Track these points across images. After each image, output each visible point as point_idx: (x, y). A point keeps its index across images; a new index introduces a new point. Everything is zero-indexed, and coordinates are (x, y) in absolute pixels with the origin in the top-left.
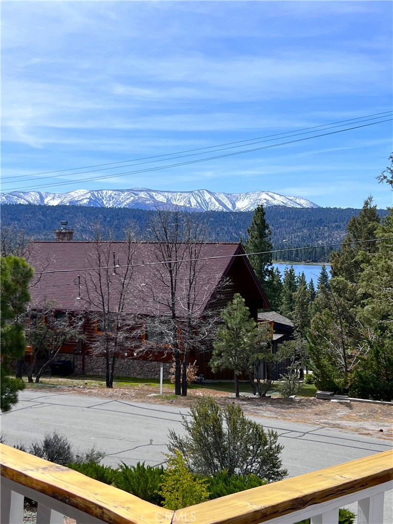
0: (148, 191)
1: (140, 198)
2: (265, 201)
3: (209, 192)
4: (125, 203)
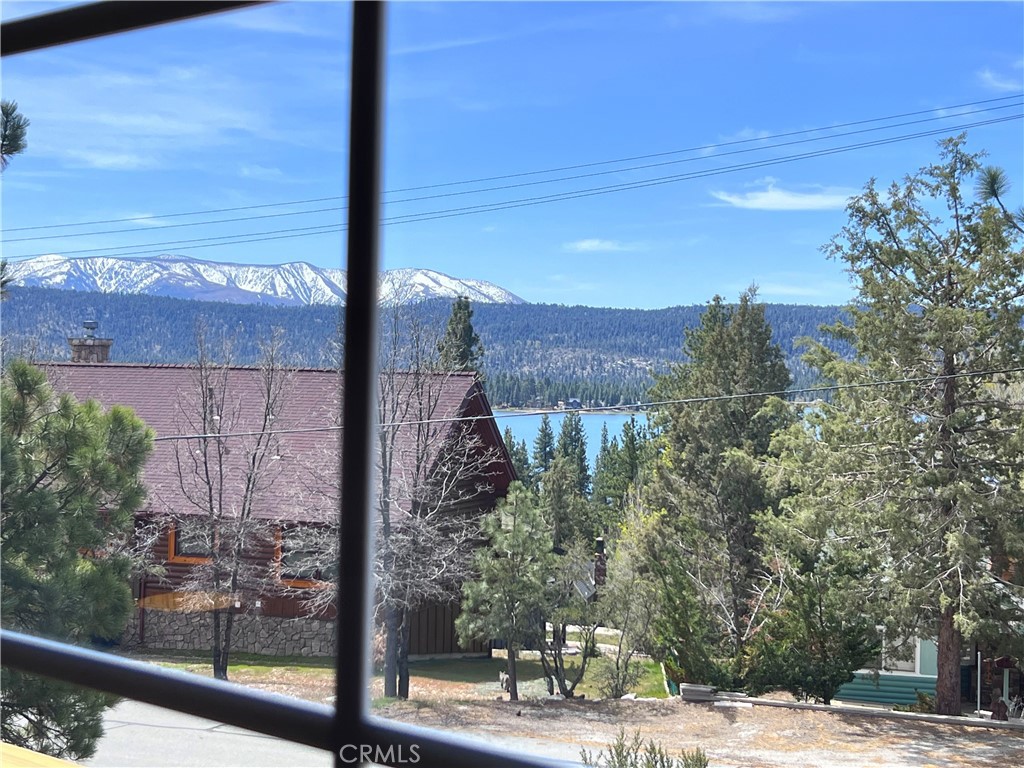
0: (188, 261)
1: (172, 275)
2: (422, 288)
3: (313, 268)
4: (142, 285)
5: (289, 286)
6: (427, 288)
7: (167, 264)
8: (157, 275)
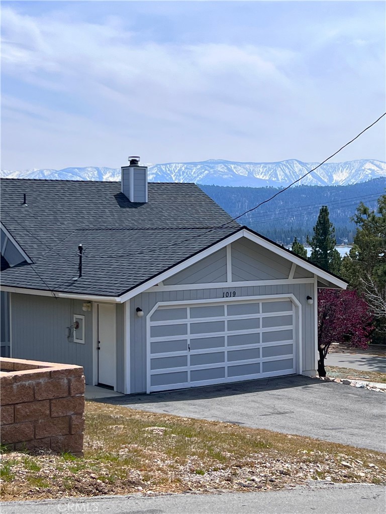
0: (225, 163)
1: (215, 172)
2: (370, 172)
3: (300, 163)
4: (198, 179)
5: (286, 174)
6: (373, 171)
7: (213, 165)
8: (206, 172)
